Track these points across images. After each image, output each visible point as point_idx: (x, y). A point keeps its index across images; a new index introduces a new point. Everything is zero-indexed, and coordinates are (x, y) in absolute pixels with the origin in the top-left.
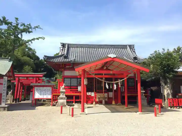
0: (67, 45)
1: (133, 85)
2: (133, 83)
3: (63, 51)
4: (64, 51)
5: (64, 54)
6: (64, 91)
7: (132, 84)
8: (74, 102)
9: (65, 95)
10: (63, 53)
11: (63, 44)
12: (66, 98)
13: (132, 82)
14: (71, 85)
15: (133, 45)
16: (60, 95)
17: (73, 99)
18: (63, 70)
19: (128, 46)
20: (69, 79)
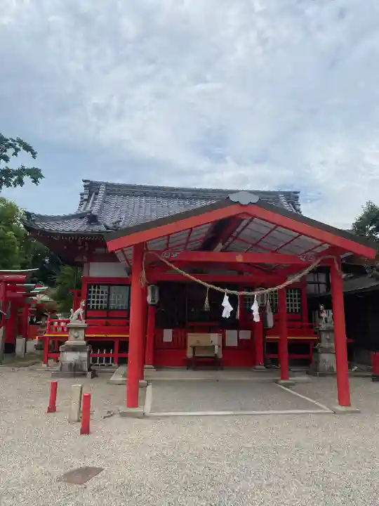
0: (101, 187)
1: (297, 308)
2: (297, 303)
4: (93, 203)
5: (90, 212)
6: (83, 324)
7: (295, 306)
8: (116, 360)
9: (86, 339)
10: (88, 209)
11: (91, 182)
12: (88, 348)
13: (295, 301)
14: (108, 306)
18: (85, 258)
19: (281, 195)
20: (105, 289)
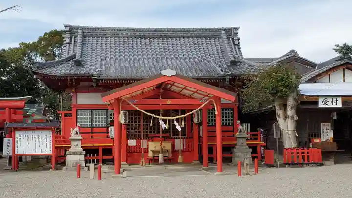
0: (79, 31)
1: (230, 122)
3: (72, 47)
4: (75, 46)
5: (75, 56)
6: (79, 137)
8: (101, 161)
9: (82, 147)
10: (71, 53)
11: (71, 27)
12: (84, 153)
13: (229, 117)
14: (92, 124)
15: (237, 29)
16: (70, 147)
17: (98, 155)
18: (74, 91)
19: (223, 32)
20: (89, 112)
